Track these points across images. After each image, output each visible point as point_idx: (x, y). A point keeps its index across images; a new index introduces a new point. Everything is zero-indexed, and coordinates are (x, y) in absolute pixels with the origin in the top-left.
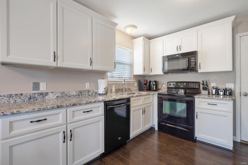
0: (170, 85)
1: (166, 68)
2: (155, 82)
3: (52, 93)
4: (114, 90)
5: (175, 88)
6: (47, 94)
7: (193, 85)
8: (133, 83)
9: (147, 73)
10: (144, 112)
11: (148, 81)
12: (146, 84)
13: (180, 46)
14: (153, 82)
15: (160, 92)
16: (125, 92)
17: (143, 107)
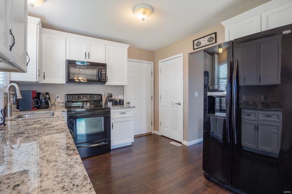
7: (97, 97)
13: (89, 53)
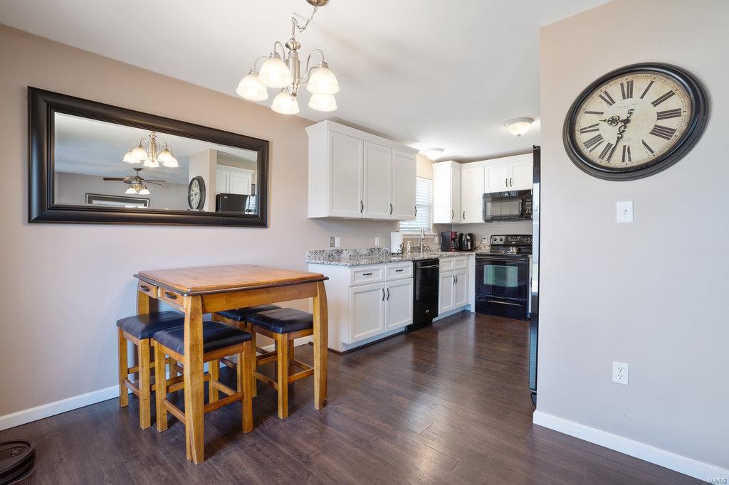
0: (495, 240)
1: (489, 214)
2: (470, 235)
3: (346, 250)
4: (409, 249)
5: (504, 245)
6: (342, 251)
8: (433, 237)
9: (456, 220)
10: (456, 281)
11: (458, 234)
12: (453, 239)
13: (511, 179)
14: (466, 236)
15: (479, 251)
16: (423, 251)
17: (455, 273)
